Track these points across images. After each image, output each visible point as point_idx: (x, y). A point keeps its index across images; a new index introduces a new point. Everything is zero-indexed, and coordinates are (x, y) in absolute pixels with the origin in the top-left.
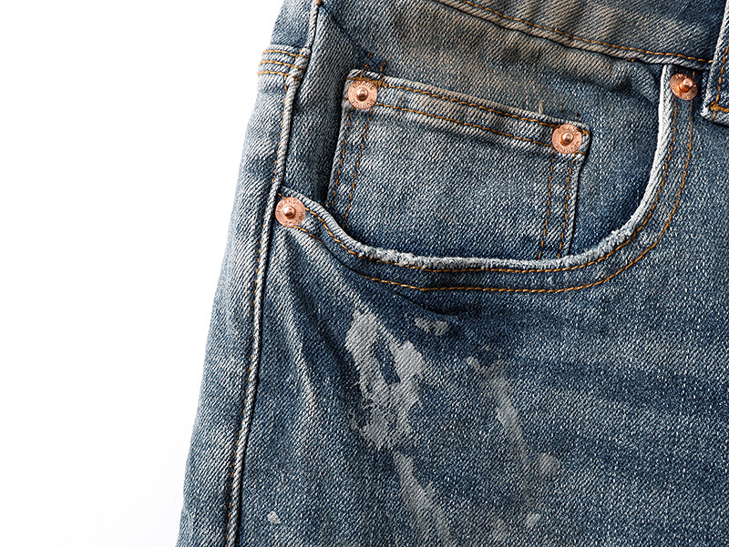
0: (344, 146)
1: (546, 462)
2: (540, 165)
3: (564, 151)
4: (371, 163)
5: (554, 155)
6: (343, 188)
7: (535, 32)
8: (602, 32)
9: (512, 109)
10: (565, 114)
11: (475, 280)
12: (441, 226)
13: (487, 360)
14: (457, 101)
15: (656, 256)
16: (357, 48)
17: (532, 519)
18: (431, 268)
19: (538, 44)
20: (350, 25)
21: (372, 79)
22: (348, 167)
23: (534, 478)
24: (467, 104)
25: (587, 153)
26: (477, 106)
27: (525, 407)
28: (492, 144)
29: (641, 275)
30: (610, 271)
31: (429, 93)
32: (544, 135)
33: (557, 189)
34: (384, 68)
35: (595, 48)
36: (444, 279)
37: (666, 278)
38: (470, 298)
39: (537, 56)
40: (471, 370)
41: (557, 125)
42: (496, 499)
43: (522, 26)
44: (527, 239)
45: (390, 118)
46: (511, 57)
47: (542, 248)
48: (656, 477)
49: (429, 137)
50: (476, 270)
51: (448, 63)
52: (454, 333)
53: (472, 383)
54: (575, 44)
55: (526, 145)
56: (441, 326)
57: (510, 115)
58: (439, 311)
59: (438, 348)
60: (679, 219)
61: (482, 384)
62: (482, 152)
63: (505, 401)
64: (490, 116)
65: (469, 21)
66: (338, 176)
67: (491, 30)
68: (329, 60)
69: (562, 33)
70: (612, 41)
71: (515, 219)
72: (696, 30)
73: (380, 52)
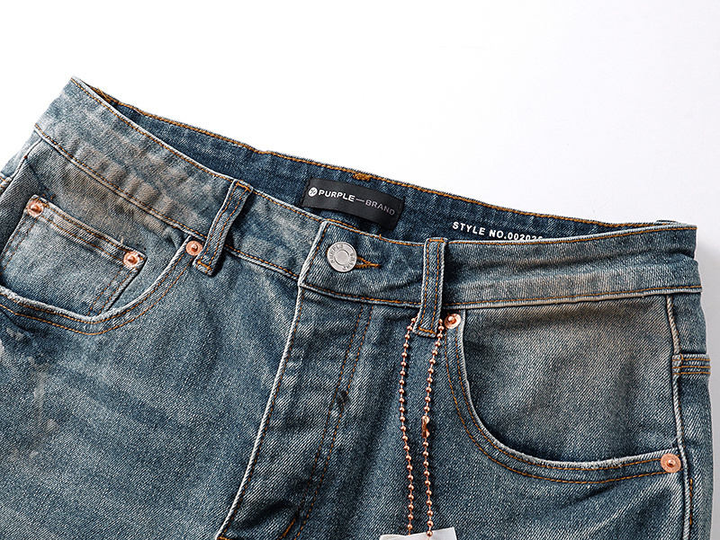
0: (18, 232)
1: (51, 424)
2: (114, 269)
3: (129, 266)
4: (26, 244)
5: (122, 266)
6: (8, 253)
7: (131, 200)
8: (163, 210)
9: (106, 236)
10: (138, 247)
11: (49, 317)
12: (44, 286)
13: (39, 360)
14: (76, 224)
15: (129, 326)
16: (40, 184)
17: (34, 453)
18: (22, 304)
19: (133, 207)
20: (39, 172)
21: (42, 202)
22: (14, 243)
23: (42, 431)
24: (81, 227)
25: (139, 270)
26: (86, 230)
27: (50, 391)
28: (92, 252)
29: (119, 333)
30: (106, 328)
31: (63, 217)
32: (118, 254)
33: (115, 283)
34: (53, 199)
35: (159, 217)
36: (31, 312)
37: (131, 338)
38: (43, 326)
39: (132, 213)
40: (28, 363)
41: (128, 251)
42: (18, 437)
43: (125, 196)
44: (84, 304)
45: (44, 224)
46: (120, 210)
47: (91, 311)
48: (98, 444)
49: (58, 239)
50: (51, 312)
51: (86, 204)
52: (26, 342)
53: (27, 371)
54: (151, 212)
55: (107, 256)
56: (20, 335)
57: (105, 239)
58: (23, 328)
59: (15, 347)
60: (151, 311)
61: (33, 374)
62: (84, 254)
63: (42, 385)
64: (91, 236)
65: (100, 187)
66: (9, 246)
67: (110, 194)
68: (21, 187)
69: (145, 205)
70: (169, 215)
71: (83, 292)
72: (204, 221)
73: (53, 190)
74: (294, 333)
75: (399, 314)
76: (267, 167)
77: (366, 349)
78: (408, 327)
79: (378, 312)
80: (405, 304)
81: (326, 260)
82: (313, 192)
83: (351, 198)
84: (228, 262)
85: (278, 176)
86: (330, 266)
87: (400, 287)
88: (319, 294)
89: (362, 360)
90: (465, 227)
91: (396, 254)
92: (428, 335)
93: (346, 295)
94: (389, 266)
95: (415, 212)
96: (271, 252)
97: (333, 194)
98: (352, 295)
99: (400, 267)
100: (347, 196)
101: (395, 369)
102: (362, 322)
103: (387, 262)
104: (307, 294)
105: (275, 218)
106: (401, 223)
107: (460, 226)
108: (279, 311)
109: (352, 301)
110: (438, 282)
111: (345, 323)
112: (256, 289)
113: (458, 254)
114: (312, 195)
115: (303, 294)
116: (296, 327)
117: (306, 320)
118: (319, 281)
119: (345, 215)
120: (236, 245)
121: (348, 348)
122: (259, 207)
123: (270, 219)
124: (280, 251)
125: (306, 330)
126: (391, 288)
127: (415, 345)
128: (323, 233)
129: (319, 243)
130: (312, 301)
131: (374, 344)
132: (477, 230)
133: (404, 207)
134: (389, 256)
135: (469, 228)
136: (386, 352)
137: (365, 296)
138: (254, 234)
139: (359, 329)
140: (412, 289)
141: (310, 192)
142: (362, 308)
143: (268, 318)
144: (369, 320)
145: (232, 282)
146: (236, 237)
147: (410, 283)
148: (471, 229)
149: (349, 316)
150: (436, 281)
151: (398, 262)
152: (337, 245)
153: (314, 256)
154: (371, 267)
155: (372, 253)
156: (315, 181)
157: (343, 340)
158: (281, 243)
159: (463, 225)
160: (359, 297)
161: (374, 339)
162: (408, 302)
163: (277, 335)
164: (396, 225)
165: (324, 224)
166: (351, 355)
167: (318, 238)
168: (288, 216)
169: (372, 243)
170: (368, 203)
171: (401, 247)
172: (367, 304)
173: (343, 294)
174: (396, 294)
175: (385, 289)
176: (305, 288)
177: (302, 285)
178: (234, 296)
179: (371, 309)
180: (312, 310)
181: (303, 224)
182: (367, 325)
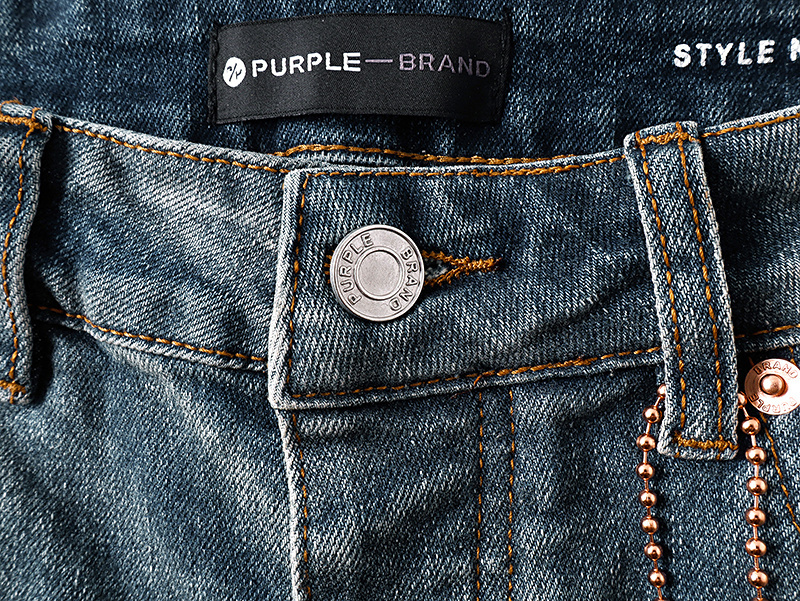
74: (304, 565)
75: (596, 397)
76: (82, 30)
77: (531, 535)
78: (642, 441)
79: (535, 409)
80: (609, 364)
81: (333, 301)
82: (234, 72)
83: (350, 62)
84: (63, 354)
85: (121, 48)
86: (352, 316)
87: (579, 318)
88: (341, 410)
89: (526, 570)
90: (713, 54)
91: (541, 213)
92: (712, 455)
93: (424, 382)
94: (529, 258)
95: (549, 47)
96: (163, 306)
97: (294, 63)
98: (442, 379)
99: (562, 251)
100: (337, 60)
101: (628, 563)
102: (494, 451)
103: (518, 243)
104: (308, 426)
105: (146, 191)
106: (517, 97)
107: (695, 54)
108: (242, 474)
109: (447, 395)
110: (710, 283)
111: (447, 474)
112: (160, 420)
113: (748, 169)
114: (234, 83)
115: (294, 429)
116: (305, 543)
117: (330, 511)
118: (330, 373)
119: (347, 120)
120: (65, 302)
121: (474, 541)
122: (85, 173)
123: (131, 201)
124: (189, 297)
125: (336, 545)
126: (553, 328)
127: (676, 488)
128: (299, 211)
129: (296, 251)
130: (329, 439)
131: (549, 514)
132: (752, 52)
133: (514, 41)
134: (519, 224)
135: (724, 52)
136: (588, 522)
137: (480, 368)
138: (100, 264)
139: (491, 475)
140: (620, 313)
141: (226, 75)
142: (480, 405)
143: (218, 503)
144: (510, 437)
145: (91, 406)
146: (54, 281)
147: (608, 296)
148: (733, 55)
149: (450, 445)
150: (704, 284)
151: (553, 236)
152: (353, 240)
153: (293, 298)
154: (474, 272)
155: (465, 229)
156: (230, 37)
157: (456, 526)
158: (186, 272)
159: (703, 47)
160: (464, 376)
161: (545, 499)
162: (614, 353)
163: (261, 554)
164: (505, 105)
165: (291, 181)
166: (490, 563)
167: (286, 236)
168: (178, 178)
169: (456, 196)
170: (407, 62)
171: (546, 182)
172: (493, 389)
173: (413, 382)
174: (575, 341)
175: (536, 337)
176: (297, 412)
177: (285, 406)
178: (111, 447)
179: (509, 402)
180: (338, 468)
181: (231, 193)
182: (512, 455)
